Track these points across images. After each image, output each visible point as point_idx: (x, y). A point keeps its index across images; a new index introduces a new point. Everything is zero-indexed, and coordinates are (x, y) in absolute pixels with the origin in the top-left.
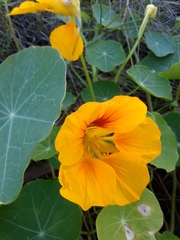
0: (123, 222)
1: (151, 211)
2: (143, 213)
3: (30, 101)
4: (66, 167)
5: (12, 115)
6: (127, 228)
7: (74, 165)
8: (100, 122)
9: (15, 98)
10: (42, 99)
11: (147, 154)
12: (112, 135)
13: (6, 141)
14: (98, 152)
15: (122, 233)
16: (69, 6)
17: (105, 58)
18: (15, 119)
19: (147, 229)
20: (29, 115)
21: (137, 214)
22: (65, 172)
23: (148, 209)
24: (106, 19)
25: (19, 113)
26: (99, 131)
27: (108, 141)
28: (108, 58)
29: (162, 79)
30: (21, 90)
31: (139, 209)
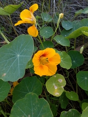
0: (54, 84)
3: (23, 51)
4: (36, 67)
5: (18, 56)
8: (44, 55)
9: (19, 50)
10: (27, 50)
12: (47, 59)
14: (44, 63)
15: (54, 87)
18: (19, 57)
19: (61, 86)
20: (24, 55)
21: (58, 82)
23: (61, 80)
24: (46, 18)
25: (21, 55)
26: (44, 58)
27: (47, 61)
29: (67, 39)
30: (20, 48)
31: (59, 80)
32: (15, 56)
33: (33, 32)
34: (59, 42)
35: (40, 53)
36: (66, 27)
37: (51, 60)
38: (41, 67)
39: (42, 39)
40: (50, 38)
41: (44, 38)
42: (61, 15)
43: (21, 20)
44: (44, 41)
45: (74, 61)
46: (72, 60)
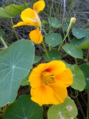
0: (60, 113)
1: (72, 109)
2: (69, 109)
3: (21, 61)
4: (34, 89)
5: (14, 67)
6: (61, 116)
7: (37, 88)
8: (48, 70)
9: (15, 60)
10: (26, 60)
11: (67, 83)
12: (53, 75)
13: (11, 78)
14: (47, 83)
15: (59, 118)
16: (37, 23)
17: (53, 41)
18: (15, 69)
20: (20, 67)
21: (66, 110)
22: (33, 90)
23: (71, 107)
24: (54, 23)
25: (17, 66)
26: (48, 74)
27: (51, 78)
28: (55, 41)
29: (79, 49)
30: (17, 56)
31: (67, 107)
32: (10, 67)
33: (36, 37)
34: (69, 52)
35: (42, 66)
36: (77, 34)
37: (58, 77)
38: (42, 88)
39: (47, 48)
40: (57, 47)
41: (49, 46)
42: (73, 19)
43: (22, 21)
44: (50, 50)
45: (88, 79)
46: (86, 77)
